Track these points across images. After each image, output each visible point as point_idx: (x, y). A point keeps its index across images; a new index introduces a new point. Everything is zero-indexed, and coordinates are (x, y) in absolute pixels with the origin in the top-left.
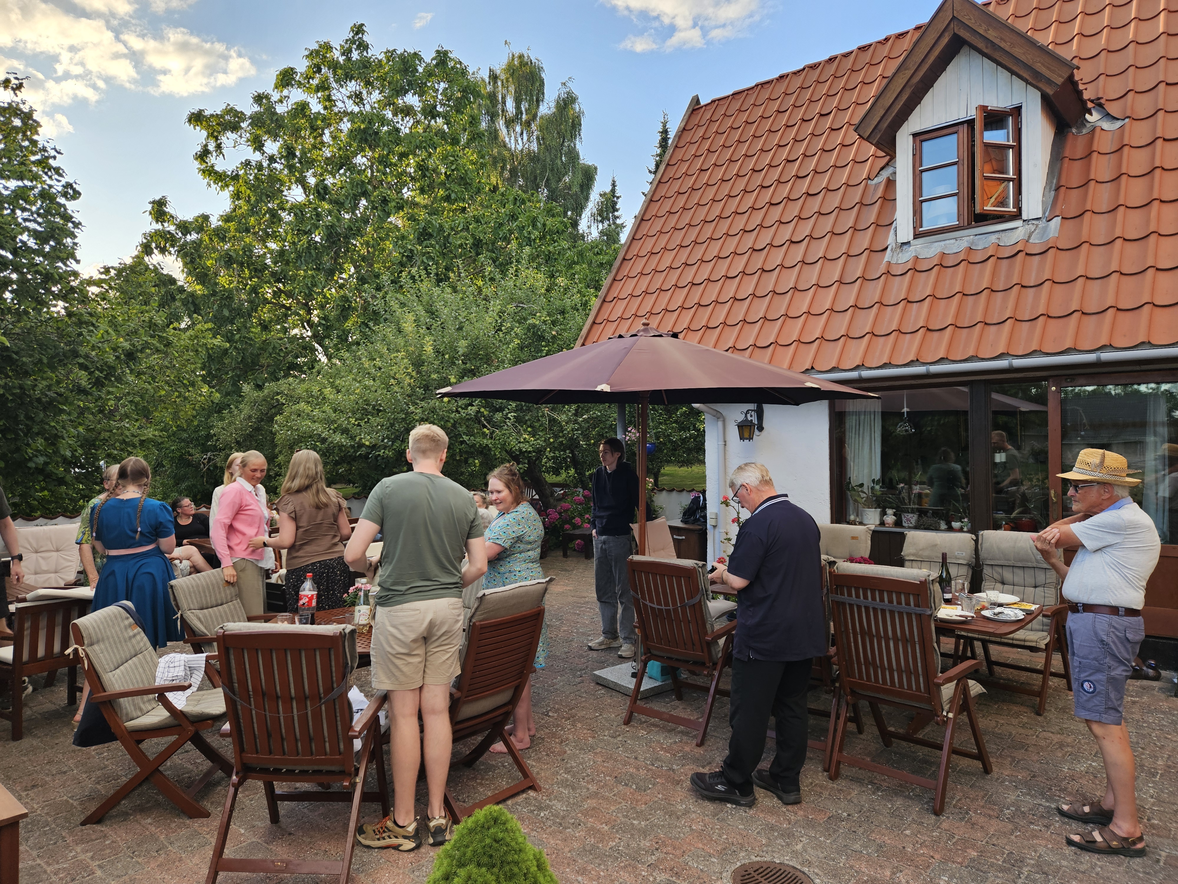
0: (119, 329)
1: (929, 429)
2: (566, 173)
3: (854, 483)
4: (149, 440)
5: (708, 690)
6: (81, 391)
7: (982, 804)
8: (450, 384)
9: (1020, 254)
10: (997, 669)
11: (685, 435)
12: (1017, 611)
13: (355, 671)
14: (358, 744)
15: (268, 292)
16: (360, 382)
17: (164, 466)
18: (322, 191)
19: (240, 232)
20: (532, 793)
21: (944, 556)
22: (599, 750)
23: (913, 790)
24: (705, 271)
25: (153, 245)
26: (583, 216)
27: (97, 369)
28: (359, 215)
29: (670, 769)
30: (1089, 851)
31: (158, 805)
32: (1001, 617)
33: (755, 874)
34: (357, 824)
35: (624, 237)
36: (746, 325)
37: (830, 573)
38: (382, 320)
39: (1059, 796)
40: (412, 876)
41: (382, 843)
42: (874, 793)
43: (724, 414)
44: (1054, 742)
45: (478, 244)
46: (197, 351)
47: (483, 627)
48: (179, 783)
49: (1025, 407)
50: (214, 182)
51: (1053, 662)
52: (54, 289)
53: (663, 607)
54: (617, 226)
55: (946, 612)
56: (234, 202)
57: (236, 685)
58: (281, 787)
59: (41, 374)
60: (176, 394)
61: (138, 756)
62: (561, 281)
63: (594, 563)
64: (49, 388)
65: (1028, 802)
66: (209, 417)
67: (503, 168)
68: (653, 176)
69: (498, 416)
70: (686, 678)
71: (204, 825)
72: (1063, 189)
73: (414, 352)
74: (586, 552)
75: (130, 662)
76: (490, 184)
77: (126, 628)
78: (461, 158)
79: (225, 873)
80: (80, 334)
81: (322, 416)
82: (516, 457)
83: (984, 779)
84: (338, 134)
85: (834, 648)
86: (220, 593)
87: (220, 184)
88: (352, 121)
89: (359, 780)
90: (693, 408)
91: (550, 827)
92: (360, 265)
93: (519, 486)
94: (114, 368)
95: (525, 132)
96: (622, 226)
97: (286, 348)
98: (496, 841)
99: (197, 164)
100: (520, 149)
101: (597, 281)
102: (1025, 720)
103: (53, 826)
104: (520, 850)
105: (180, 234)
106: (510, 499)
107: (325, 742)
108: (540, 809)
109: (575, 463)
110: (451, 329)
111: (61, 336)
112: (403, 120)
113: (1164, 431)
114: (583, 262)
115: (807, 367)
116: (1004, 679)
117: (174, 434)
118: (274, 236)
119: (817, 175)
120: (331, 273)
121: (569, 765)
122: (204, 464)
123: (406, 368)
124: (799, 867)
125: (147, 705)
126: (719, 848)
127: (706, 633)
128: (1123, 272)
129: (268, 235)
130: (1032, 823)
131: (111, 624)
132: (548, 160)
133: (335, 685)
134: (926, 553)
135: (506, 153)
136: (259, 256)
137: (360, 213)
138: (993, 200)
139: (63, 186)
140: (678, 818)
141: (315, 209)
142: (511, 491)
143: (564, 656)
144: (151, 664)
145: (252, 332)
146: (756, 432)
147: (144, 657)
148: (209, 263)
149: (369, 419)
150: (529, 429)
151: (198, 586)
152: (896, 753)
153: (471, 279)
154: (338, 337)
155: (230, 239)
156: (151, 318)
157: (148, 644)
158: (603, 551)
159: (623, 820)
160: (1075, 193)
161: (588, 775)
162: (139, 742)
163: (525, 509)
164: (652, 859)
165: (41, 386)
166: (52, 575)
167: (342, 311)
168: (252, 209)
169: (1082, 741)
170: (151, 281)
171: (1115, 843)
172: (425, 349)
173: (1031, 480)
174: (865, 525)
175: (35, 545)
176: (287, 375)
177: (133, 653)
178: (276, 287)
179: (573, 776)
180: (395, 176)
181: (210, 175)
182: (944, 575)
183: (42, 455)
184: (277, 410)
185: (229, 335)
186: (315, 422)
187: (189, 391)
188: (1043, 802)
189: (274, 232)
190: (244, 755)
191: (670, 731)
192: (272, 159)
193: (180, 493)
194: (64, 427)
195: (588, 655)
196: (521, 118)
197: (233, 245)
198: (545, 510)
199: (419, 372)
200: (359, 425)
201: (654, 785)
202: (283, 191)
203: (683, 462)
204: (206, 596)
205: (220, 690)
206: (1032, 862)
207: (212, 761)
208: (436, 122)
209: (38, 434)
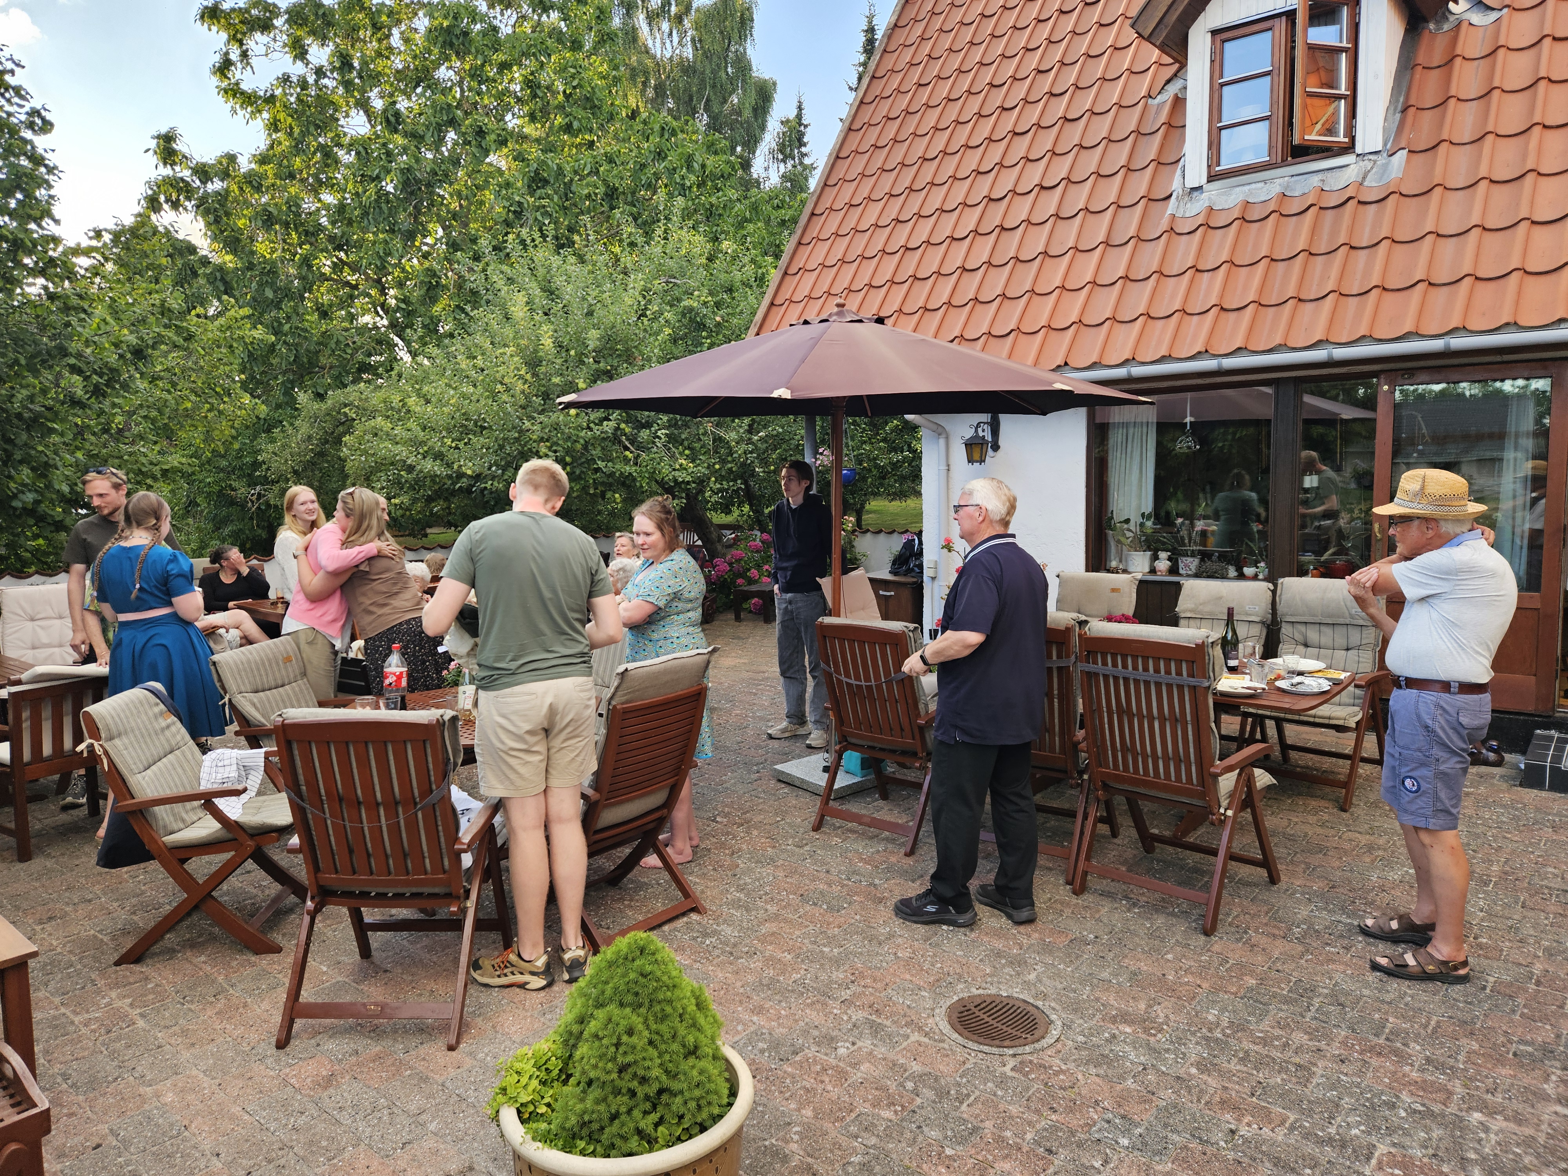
0: (122, 317)
1: (1220, 445)
2: (734, 91)
3: (1118, 517)
4: (175, 470)
5: (919, 786)
6: (75, 403)
7: (1264, 921)
8: (577, 390)
9: (1350, 202)
10: (1293, 754)
11: (896, 457)
12: (1321, 681)
13: (459, 769)
14: (467, 860)
15: (325, 264)
16: (455, 389)
17: (198, 505)
18: (392, 119)
19: (281, 179)
20: (694, 916)
21: (1230, 612)
22: (781, 862)
23: (1178, 906)
24: (924, 230)
25: (162, 198)
26: (758, 153)
27: (95, 372)
28: (446, 154)
29: (871, 884)
30: (1398, 977)
31: (213, 939)
32: (1301, 689)
33: (976, 1010)
34: (469, 957)
35: (813, 183)
36: (978, 306)
37: (1080, 635)
38: (483, 302)
39: (1364, 911)
40: (542, 1019)
41: (503, 981)
42: (1129, 910)
43: (948, 428)
44: (1361, 845)
45: (612, 194)
46: (231, 346)
47: (626, 711)
48: (240, 911)
49: (1348, 413)
50: (241, 107)
51: (1365, 744)
52: (27, 261)
53: (863, 683)
54: (806, 168)
55: (1228, 683)
56: (270, 135)
57: (304, 788)
58: (372, 915)
59: (18, 381)
60: (207, 406)
61: (184, 880)
62: (727, 245)
63: (776, 628)
64: (31, 398)
65: (1323, 919)
66: (255, 438)
67: (644, 84)
68: (854, 93)
69: (645, 434)
70: (894, 772)
71: (274, 963)
72: (1412, 110)
73: (527, 347)
74: (766, 614)
75: (164, 760)
76: (626, 107)
77: (156, 717)
78: (586, 69)
79: (304, 1021)
80: (68, 324)
81: (406, 435)
82: (670, 488)
83: (1269, 890)
84: (411, 36)
85: (1083, 731)
86: (279, 670)
87: (249, 109)
88: (431, 16)
89: (471, 904)
90: (906, 422)
91: (718, 957)
92: (451, 226)
93: (674, 527)
94: (117, 370)
95: (675, 32)
96: (812, 168)
97: (354, 343)
98: (644, 976)
99: (215, 81)
100: (668, 55)
101: (778, 246)
102: (1326, 817)
103: (79, 967)
104: (674, 986)
105: (198, 182)
106: (661, 544)
107: (424, 857)
108: (706, 935)
109: (750, 496)
110: (578, 314)
111: (43, 328)
112: (502, 14)
113: (1529, 443)
114: (759, 220)
115: (1058, 363)
116: (1302, 767)
117: (209, 462)
118: (331, 185)
119: (1078, 92)
120: (410, 236)
121: (742, 882)
122: (253, 502)
123: (518, 370)
124: (1032, 1001)
125: (191, 814)
126: (931, 979)
127: (918, 715)
128: (1487, 227)
129: (321, 183)
130: (1327, 944)
131: (135, 712)
132: (708, 71)
133: (434, 787)
134: (1207, 608)
135: (649, 62)
136: (310, 214)
137: (448, 150)
138: (1318, 126)
139: (27, 113)
140: (880, 944)
141: (384, 145)
142: (663, 535)
143: (736, 747)
144: (192, 762)
145: (307, 321)
146: (990, 452)
147: (183, 753)
148: (241, 223)
149: (470, 439)
150: (687, 452)
151: (249, 662)
152: (1158, 861)
153: (605, 244)
154: (424, 326)
155: (268, 188)
156: (163, 301)
157: (188, 737)
158: (786, 611)
159: (810, 946)
160: (1428, 115)
161: (766, 894)
162: (184, 861)
163: (681, 558)
164: (846, 994)
165: (20, 396)
166: (56, 650)
167: (428, 290)
168: (296, 146)
169: (1398, 843)
170: (161, 250)
171: (1431, 967)
172: (542, 342)
173: (1351, 511)
174: (1129, 573)
175: (29, 611)
176: (355, 382)
177: (168, 749)
178: (337, 257)
179: (748, 895)
180: (494, 96)
181: (234, 96)
182: (1229, 637)
183: (30, 491)
184: (346, 427)
185: (275, 324)
186: (397, 443)
187: (224, 402)
188: (1344, 919)
189: (329, 178)
190: (319, 875)
191: (871, 838)
192: (320, 72)
193: (223, 541)
194: (56, 453)
195: (767, 745)
196: (669, 10)
197: (273, 198)
198: (711, 560)
199: (535, 375)
200: (457, 448)
201: (850, 904)
202: (338, 120)
203: (895, 494)
204: (261, 675)
205: (284, 795)
206: (1326, 991)
207: (282, 885)
208: (548, 17)
209: (21, 462)
